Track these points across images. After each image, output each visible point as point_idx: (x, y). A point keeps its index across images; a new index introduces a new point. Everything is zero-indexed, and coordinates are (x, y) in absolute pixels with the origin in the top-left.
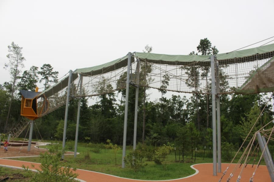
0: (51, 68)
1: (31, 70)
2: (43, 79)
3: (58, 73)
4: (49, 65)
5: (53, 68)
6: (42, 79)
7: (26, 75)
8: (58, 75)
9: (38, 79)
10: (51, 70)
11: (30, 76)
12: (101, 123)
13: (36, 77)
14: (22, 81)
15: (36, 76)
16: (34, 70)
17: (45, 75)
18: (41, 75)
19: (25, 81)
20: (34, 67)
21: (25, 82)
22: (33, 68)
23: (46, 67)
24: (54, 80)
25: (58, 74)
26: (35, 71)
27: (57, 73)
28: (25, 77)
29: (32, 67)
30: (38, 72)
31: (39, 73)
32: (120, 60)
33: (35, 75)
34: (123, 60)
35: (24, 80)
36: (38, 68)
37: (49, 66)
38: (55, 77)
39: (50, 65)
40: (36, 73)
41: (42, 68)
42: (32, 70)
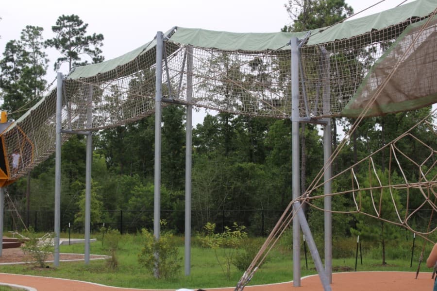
0: (81, 26)
1: (23, 38)
2: (62, 59)
3: (103, 38)
4: (73, 16)
5: (87, 25)
6: (59, 60)
7: (13, 52)
8: (102, 45)
9: (47, 61)
10: (83, 29)
11: (26, 54)
12: (218, 177)
13: (39, 56)
14: (6, 74)
15: (40, 53)
16: (31, 38)
17: (66, 48)
18: (57, 47)
19: (11, 70)
20: (31, 27)
21: (11, 73)
22: (28, 32)
23: (68, 24)
24: (94, 59)
25: (103, 41)
26: (35, 40)
27: (100, 37)
28: (12, 60)
29: (25, 28)
30: (43, 41)
31: (49, 43)
32: (144, 50)
33: (37, 51)
34: (148, 49)
35: (10, 67)
36: (41, 29)
37: (74, 19)
38: (94, 52)
39: (77, 17)
40: (39, 46)
41: (55, 29)
42: (27, 38)
